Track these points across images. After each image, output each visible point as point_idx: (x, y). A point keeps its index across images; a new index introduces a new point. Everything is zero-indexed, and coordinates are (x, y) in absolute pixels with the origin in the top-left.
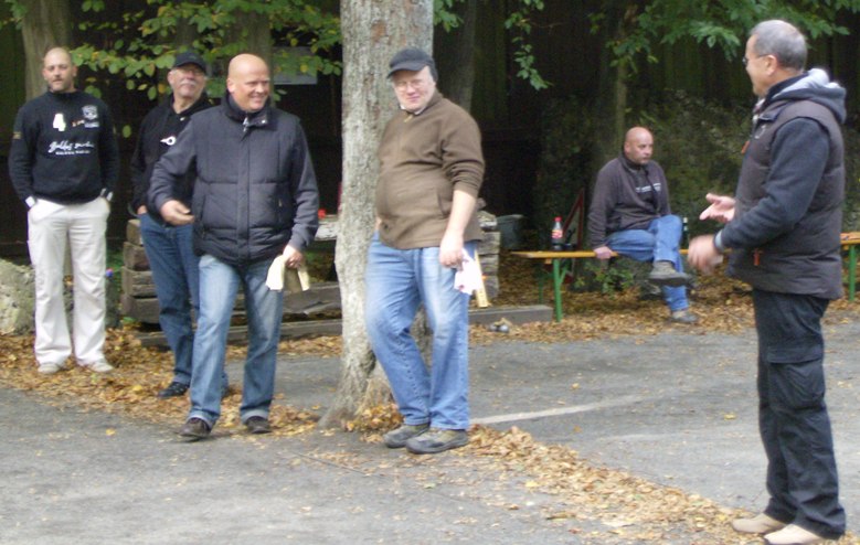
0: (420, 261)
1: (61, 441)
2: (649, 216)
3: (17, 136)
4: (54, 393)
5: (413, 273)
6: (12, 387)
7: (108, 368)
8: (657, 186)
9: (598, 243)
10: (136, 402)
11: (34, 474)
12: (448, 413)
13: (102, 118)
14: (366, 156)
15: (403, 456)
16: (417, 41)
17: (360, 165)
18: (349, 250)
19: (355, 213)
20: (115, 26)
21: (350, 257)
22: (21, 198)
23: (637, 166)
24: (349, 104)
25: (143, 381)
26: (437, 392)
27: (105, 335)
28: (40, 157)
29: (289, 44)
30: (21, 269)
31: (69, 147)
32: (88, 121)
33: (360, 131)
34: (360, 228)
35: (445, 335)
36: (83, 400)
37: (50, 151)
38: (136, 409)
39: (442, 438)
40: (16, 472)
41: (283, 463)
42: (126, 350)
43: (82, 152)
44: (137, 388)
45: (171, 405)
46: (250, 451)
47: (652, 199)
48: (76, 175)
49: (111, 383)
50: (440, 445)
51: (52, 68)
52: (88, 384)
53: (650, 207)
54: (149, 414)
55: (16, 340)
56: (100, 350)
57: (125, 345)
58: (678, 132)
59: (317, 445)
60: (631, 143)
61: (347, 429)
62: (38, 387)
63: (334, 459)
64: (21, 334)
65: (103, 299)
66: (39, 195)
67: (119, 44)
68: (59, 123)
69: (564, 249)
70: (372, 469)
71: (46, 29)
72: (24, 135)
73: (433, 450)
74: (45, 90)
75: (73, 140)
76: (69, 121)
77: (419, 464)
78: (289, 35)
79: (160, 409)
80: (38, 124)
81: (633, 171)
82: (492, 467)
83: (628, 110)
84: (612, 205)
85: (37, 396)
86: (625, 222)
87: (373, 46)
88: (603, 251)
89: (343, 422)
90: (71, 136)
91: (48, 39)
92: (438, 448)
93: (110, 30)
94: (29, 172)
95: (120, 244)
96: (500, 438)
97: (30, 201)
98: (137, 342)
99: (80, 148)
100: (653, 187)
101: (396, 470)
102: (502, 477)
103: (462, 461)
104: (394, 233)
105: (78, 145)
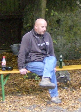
2: (43, 56)
8: (48, 44)
9: (22, 67)
23: (39, 35)
47: (45, 49)
53: (44, 52)
58: (77, 16)
60: (38, 25)
69: (7, 69)
81: (37, 37)
83: (47, 10)
84: (28, 51)
86: (33, 58)
88: (23, 71)
100: (45, 44)
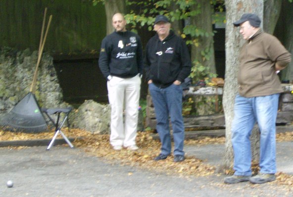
0: (255, 103)
1: (109, 177)
3: (103, 50)
4: (112, 158)
5: (252, 108)
6: (95, 156)
7: (136, 148)
10: (144, 162)
11: (94, 190)
12: (267, 167)
13: (137, 42)
14: (235, 58)
15: (247, 184)
16: (256, 10)
17: (232, 62)
18: (228, 98)
19: (230, 82)
20: (145, 3)
21: (228, 101)
22: (105, 76)
24: (228, 37)
25: (150, 153)
26: (262, 158)
27: (137, 134)
28: (112, 59)
29: (219, 11)
30: (103, 106)
31: (125, 55)
32: (132, 43)
33: (232, 48)
34: (232, 89)
35: (265, 133)
36: (123, 161)
37: (117, 57)
38: (143, 165)
39: (264, 177)
40: (87, 189)
41: (197, 187)
42: (146, 141)
43: (130, 57)
44: (146, 156)
45: (158, 163)
46: (185, 182)
48: (128, 66)
49: (135, 154)
50: (263, 180)
51: (116, 22)
52: (126, 155)
54: (148, 167)
55: (99, 136)
56: (134, 141)
57: (145, 139)
59: (213, 180)
61: (225, 174)
62: (106, 155)
63: (219, 186)
64: (103, 134)
65: (137, 119)
66: (113, 75)
67: (145, 11)
68: (121, 45)
70: (233, 190)
71: (115, 5)
72: (106, 50)
73: (260, 182)
74: (114, 31)
75: (127, 52)
76: (125, 44)
77: (253, 188)
78: (219, 7)
79: (154, 165)
80: (112, 46)
82: (283, 189)
85: (104, 159)
87: (237, 12)
89: (224, 170)
90: (126, 50)
91: (116, 8)
92: (262, 181)
93: (143, 5)
94: (108, 65)
95: (146, 96)
96: (289, 177)
97: (109, 77)
98: (151, 138)
99: (130, 55)
101: (243, 190)
102: (286, 194)
103: (271, 187)
104: (244, 91)
105: (129, 54)
